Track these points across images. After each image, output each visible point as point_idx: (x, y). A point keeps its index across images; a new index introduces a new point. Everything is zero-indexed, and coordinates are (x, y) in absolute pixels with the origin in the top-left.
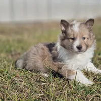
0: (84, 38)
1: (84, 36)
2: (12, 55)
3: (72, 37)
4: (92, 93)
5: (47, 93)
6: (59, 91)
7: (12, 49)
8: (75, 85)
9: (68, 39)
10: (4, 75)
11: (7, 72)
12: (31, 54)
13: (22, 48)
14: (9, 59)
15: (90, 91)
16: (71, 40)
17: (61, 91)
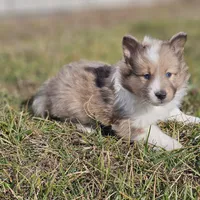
0: (170, 75)
1: (169, 71)
2: (18, 88)
3: (145, 72)
4: (180, 166)
5: (96, 169)
6: (117, 163)
7: (17, 74)
8: (147, 149)
9: (138, 76)
10: (7, 133)
11: (14, 127)
12: (61, 85)
13: (38, 73)
14: (13, 97)
15: (176, 161)
16: (143, 78)
17: (121, 163)
